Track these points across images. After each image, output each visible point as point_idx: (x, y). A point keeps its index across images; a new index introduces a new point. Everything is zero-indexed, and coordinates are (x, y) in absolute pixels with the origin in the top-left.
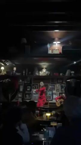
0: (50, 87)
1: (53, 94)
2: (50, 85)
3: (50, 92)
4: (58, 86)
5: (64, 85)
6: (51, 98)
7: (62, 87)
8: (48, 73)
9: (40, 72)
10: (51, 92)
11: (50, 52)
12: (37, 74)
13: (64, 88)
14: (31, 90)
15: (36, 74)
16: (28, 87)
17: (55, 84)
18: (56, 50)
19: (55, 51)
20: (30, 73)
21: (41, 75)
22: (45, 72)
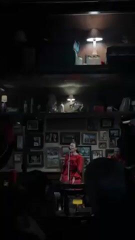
0: (85, 136)
1: (91, 153)
2: (86, 134)
3: (85, 148)
5: (115, 132)
7: (112, 137)
8: (80, 107)
9: (62, 105)
10: (89, 148)
11: (80, 61)
12: (55, 109)
13: (117, 138)
14: (41, 146)
15: (53, 108)
16: (35, 139)
17: (96, 130)
18: (94, 56)
19: (90, 58)
20: (39, 106)
21: (63, 111)
22: (73, 105)
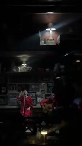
0: (33, 87)
1: (36, 96)
2: (33, 85)
3: (32, 94)
4: (43, 85)
6: (34, 101)
7: (49, 87)
8: (30, 69)
9: (19, 68)
10: (35, 93)
12: (15, 70)
13: (51, 88)
14: (6, 93)
15: (13, 70)
16: (2, 88)
17: (40, 83)
18: (51, 40)
21: (20, 71)
22: (26, 68)
